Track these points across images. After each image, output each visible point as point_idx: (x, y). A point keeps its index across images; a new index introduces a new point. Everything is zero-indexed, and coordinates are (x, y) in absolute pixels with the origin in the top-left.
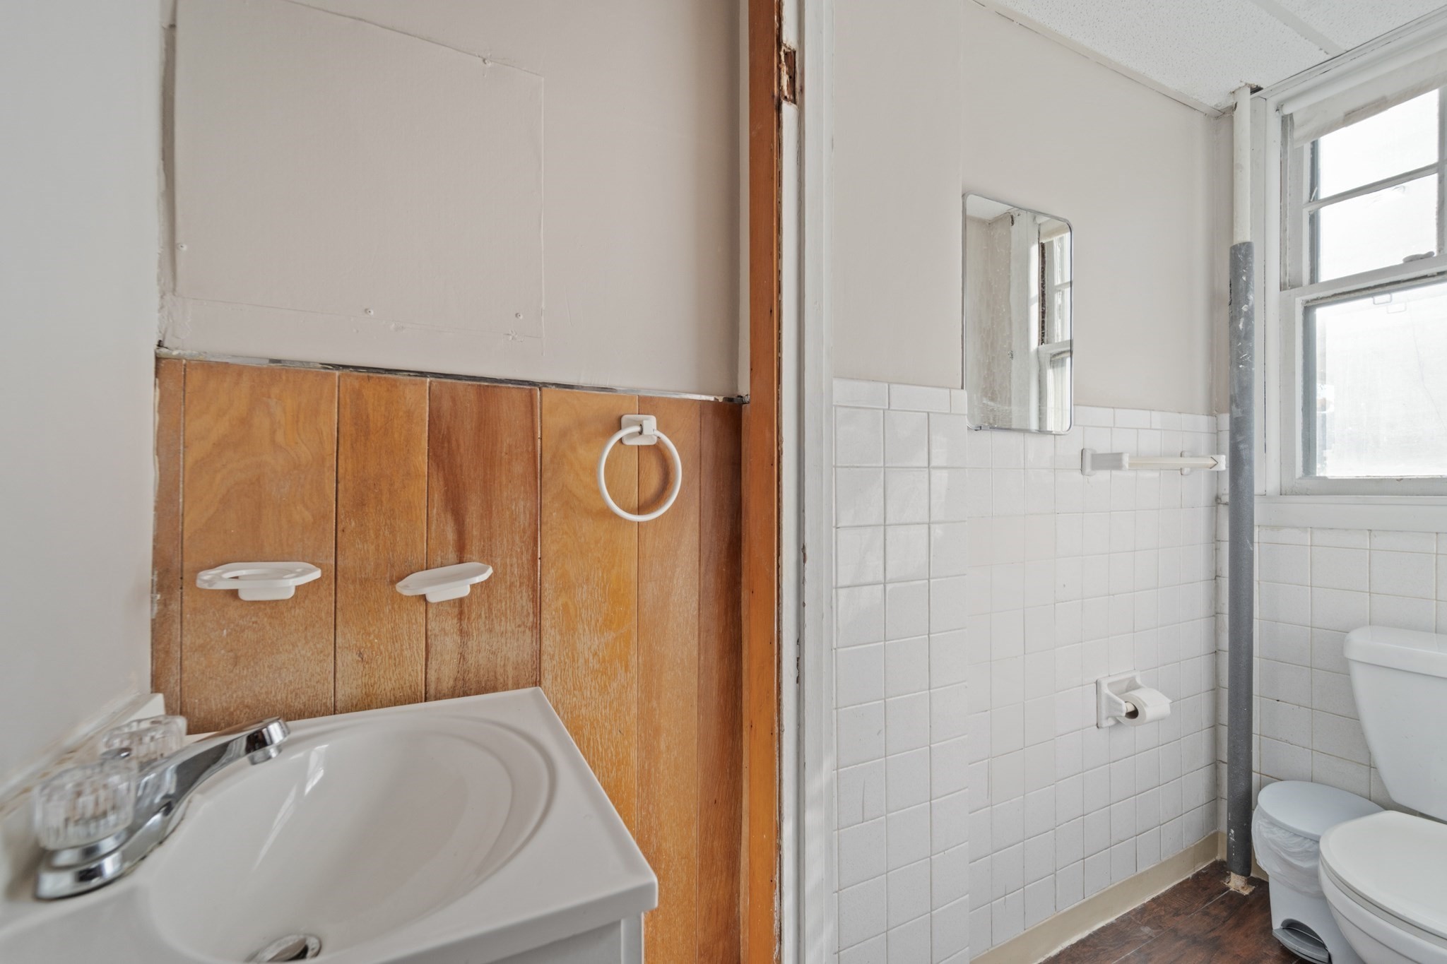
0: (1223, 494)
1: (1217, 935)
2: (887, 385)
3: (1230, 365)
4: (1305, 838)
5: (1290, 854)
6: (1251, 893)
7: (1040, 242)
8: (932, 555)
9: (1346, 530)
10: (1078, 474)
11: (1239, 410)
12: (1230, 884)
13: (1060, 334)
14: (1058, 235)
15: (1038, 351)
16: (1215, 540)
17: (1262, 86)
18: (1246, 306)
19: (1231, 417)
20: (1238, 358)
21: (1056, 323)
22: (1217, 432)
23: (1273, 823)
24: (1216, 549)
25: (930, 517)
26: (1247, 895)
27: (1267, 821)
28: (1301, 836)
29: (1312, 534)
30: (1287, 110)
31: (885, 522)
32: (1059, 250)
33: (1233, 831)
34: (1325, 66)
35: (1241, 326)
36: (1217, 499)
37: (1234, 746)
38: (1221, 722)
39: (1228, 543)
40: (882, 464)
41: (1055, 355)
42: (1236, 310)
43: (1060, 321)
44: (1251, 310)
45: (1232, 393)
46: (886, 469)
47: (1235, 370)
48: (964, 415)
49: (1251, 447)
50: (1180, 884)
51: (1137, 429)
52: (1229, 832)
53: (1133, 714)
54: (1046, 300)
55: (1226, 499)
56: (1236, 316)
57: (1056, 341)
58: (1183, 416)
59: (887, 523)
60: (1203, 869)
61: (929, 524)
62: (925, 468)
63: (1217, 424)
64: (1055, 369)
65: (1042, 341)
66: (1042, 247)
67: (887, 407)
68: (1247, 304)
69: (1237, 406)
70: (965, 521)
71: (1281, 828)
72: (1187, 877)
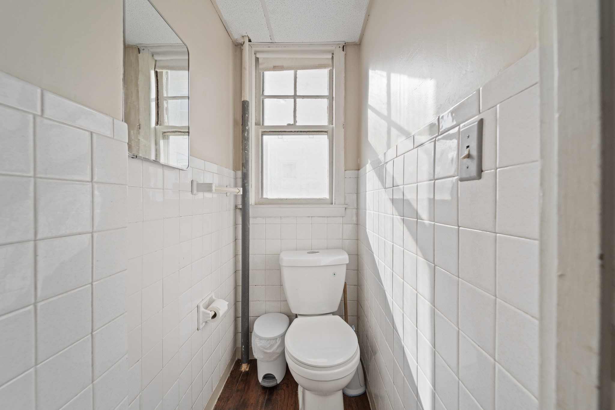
0: (238, 205)
1: (243, 399)
2: (39, 91)
3: (242, 151)
4: (271, 340)
5: (266, 349)
6: (249, 369)
7: (156, 70)
8: (94, 260)
9: (275, 217)
10: (190, 193)
11: (245, 169)
12: (242, 369)
13: (167, 122)
14: (166, 70)
15: (155, 128)
16: (236, 224)
17: (252, 41)
18: (247, 127)
19: (242, 172)
20: (245, 148)
21: (165, 116)
22: (236, 178)
23: (261, 339)
24: (236, 228)
25: (93, 227)
26: (248, 370)
27: (259, 339)
28: (269, 340)
29: (265, 219)
30: (258, 56)
31: (36, 234)
32: (165, 79)
33: (243, 346)
34: (269, 45)
35: (246, 135)
36: (236, 207)
37: (244, 310)
38: (238, 301)
39: (241, 225)
40: (31, 174)
41: (165, 132)
42: (244, 128)
43: (166, 115)
44: (249, 129)
45: (243, 162)
46: (38, 180)
47: (244, 153)
48: (125, 143)
49: (248, 186)
50: (227, 382)
51: (213, 173)
52: (242, 347)
53: (215, 316)
54: (159, 102)
55: (240, 207)
56: (244, 130)
57: (165, 125)
58: (227, 169)
59: (39, 236)
60: (233, 368)
61: (92, 233)
62: (88, 182)
63: (236, 175)
64: (164, 140)
65: (157, 123)
66: (156, 73)
67: (39, 113)
68: (248, 126)
69: (245, 168)
70: (126, 227)
71: (263, 340)
72: (228, 376)
